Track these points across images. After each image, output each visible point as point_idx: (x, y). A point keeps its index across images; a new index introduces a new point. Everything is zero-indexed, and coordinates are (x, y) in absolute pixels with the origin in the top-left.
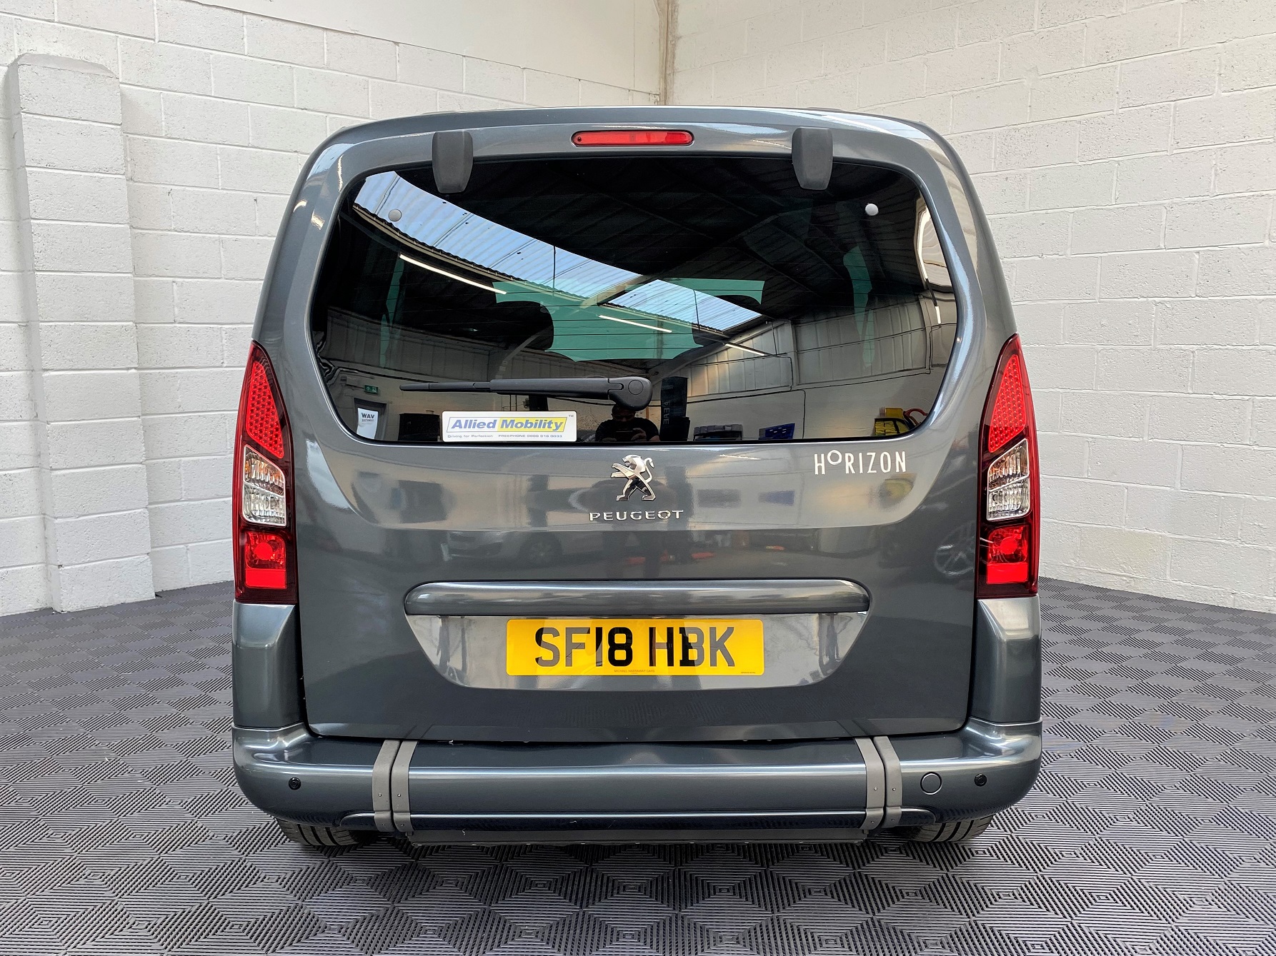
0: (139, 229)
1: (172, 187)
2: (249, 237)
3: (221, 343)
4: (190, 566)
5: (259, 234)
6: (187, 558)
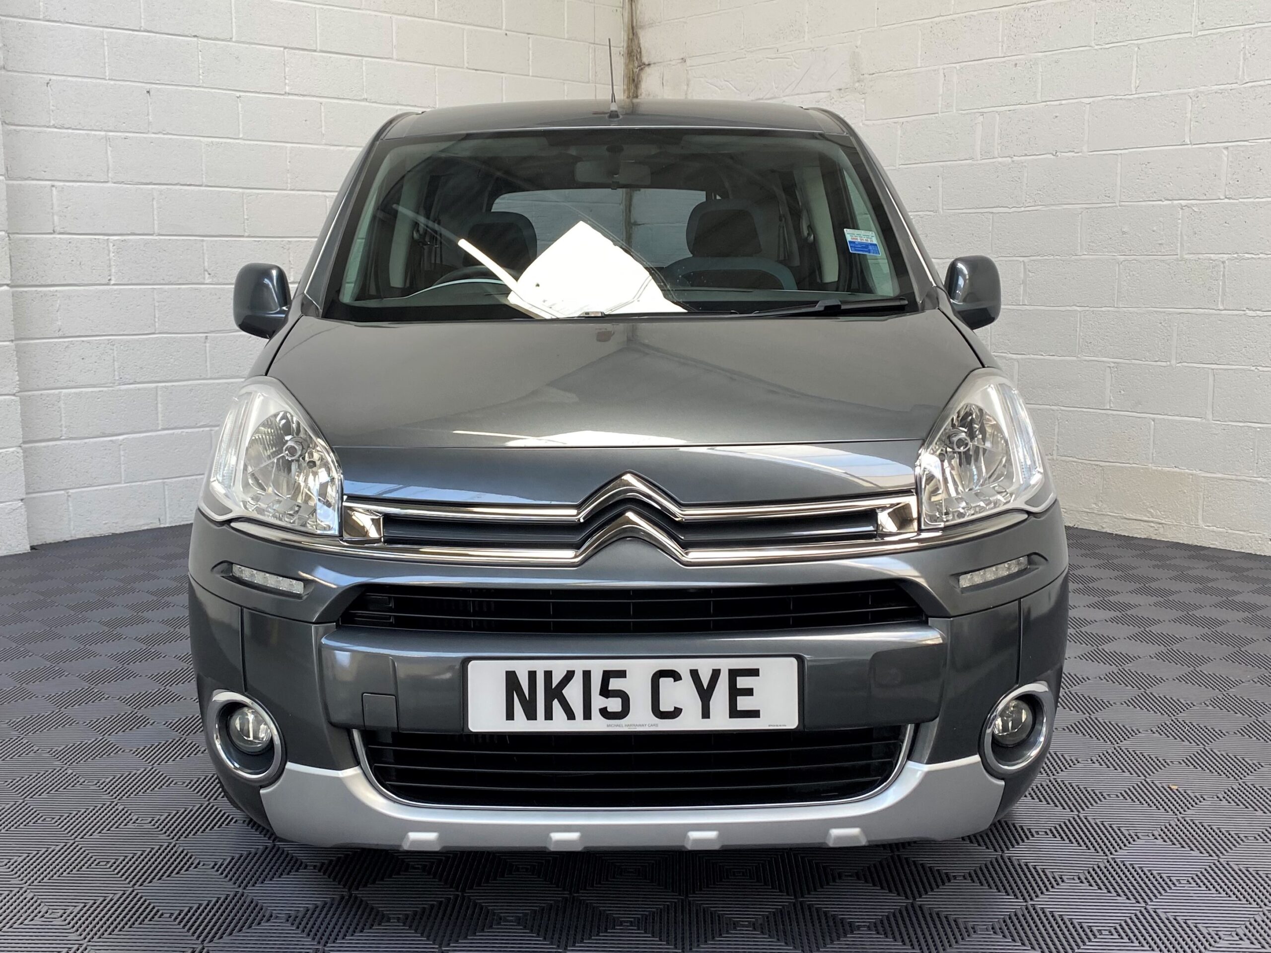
1: (49, 77)
2: (141, 135)
3: (108, 258)
4: (72, 515)
5: (153, 131)
6: (69, 506)
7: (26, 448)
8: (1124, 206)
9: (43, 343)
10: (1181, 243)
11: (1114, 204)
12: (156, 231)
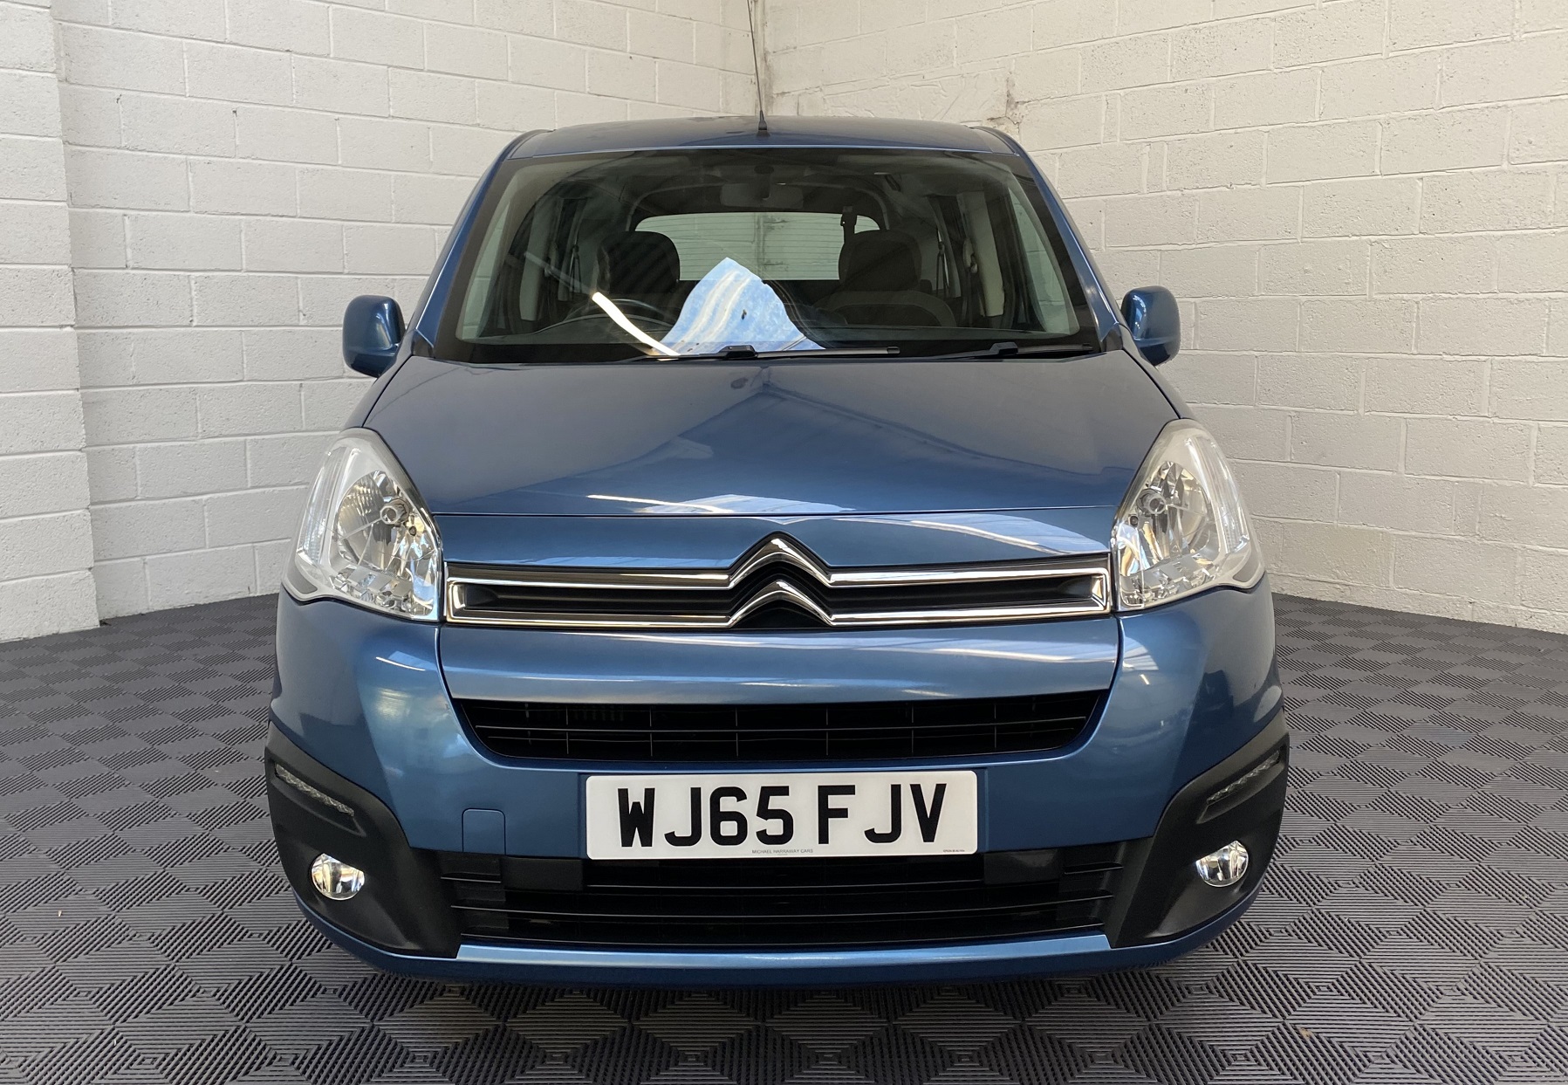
0: (76, 145)
1: (120, 92)
2: (227, 159)
3: (189, 296)
4: (149, 584)
5: (240, 155)
6: (145, 575)
7: (96, 510)
8: (1305, 242)
9: (115, 392)
10: (1371, 283)
11: (1295, 241)
12: (244, 267)
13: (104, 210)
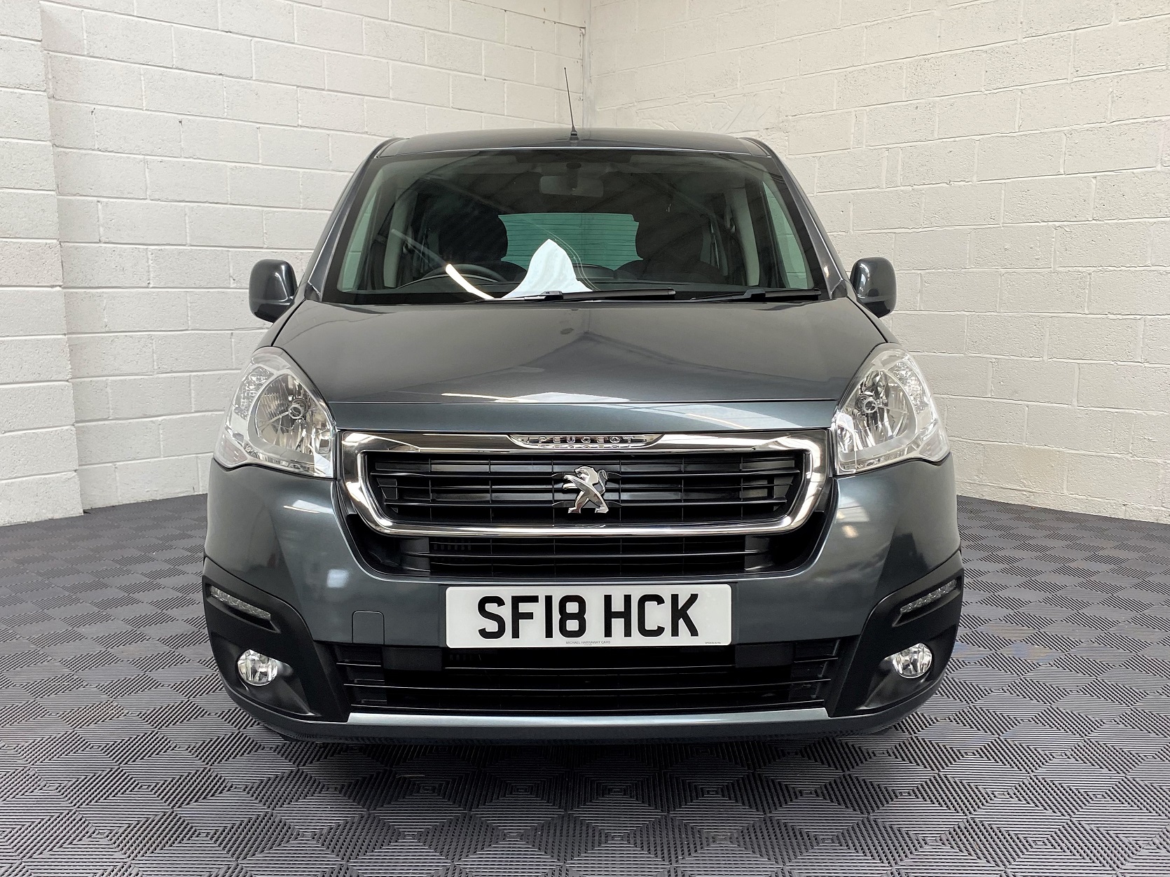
0: (62, 147)
1: (94, 106)
2: (175, 159)
3: (147, 264)
4: (118, 484)
5: (185, 156)
6: (116, 476)
7: (79, 427)
8: (1005, 227)
9: (92, 337)
10: (1055, 259)
11: (998, 226)
12: (188, 242)
13: (84, 198)
